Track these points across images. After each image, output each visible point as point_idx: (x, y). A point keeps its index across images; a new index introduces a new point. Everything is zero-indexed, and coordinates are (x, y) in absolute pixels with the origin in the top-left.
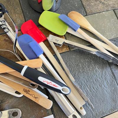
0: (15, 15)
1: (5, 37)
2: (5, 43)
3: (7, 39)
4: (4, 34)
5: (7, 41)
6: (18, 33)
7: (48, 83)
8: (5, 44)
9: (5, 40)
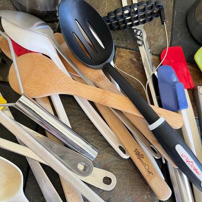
0: (160, 29)
1: (133, 56)
2: (129, 65)
3: (135, 60)
4: (134, 50)
5: (133, 62)
6: (153, 59)
7: (187, 161)
8: (129, 67)
9: (131, 59)
